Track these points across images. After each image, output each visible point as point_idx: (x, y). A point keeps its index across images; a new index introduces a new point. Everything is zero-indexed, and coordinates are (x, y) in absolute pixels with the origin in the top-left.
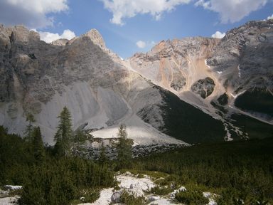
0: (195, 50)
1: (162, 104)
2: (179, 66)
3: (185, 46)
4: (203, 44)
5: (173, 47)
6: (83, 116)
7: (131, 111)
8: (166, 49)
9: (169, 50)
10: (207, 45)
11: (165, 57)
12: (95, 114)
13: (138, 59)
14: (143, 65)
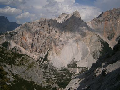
1: (101, 50)
2: (113, 26)
5: (112, 14)
6: (74, 55)
7: (89, 53)
9: (109, 16)
11: (107, 20)
12: (77, 54)
13: (95, 21)
14: (97, 25)
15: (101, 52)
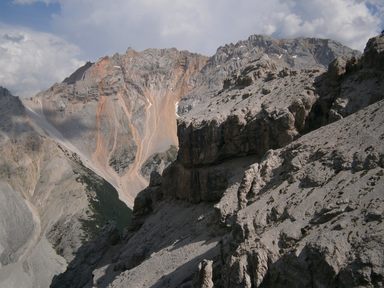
0: (163, 77)
1: (86, 217)
2: (129, 116)
3: (146, 68)
4: (178, 64)
5: (123, 69)
7: (38, 229)
8: (111, 76)
9: (115, 79)
10: (185, 67)
11: (107, 94)
13: (58, 96)
15: (86, 224)
